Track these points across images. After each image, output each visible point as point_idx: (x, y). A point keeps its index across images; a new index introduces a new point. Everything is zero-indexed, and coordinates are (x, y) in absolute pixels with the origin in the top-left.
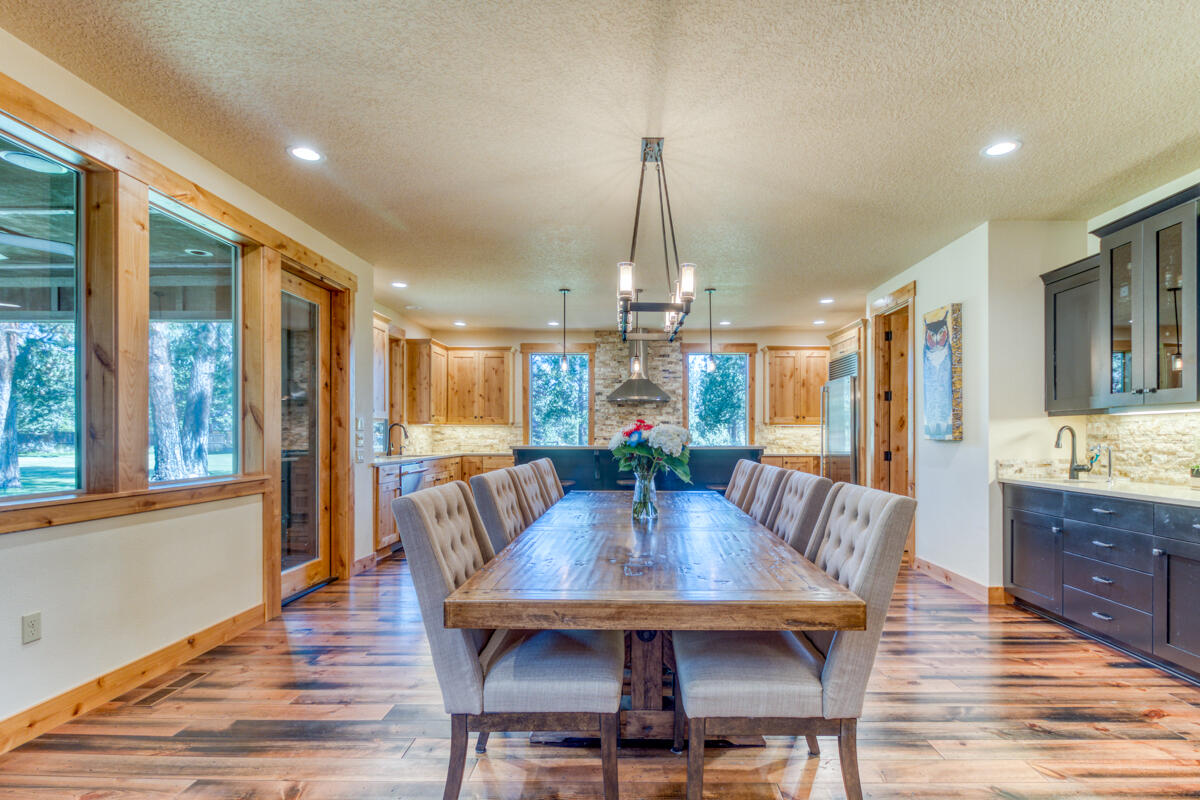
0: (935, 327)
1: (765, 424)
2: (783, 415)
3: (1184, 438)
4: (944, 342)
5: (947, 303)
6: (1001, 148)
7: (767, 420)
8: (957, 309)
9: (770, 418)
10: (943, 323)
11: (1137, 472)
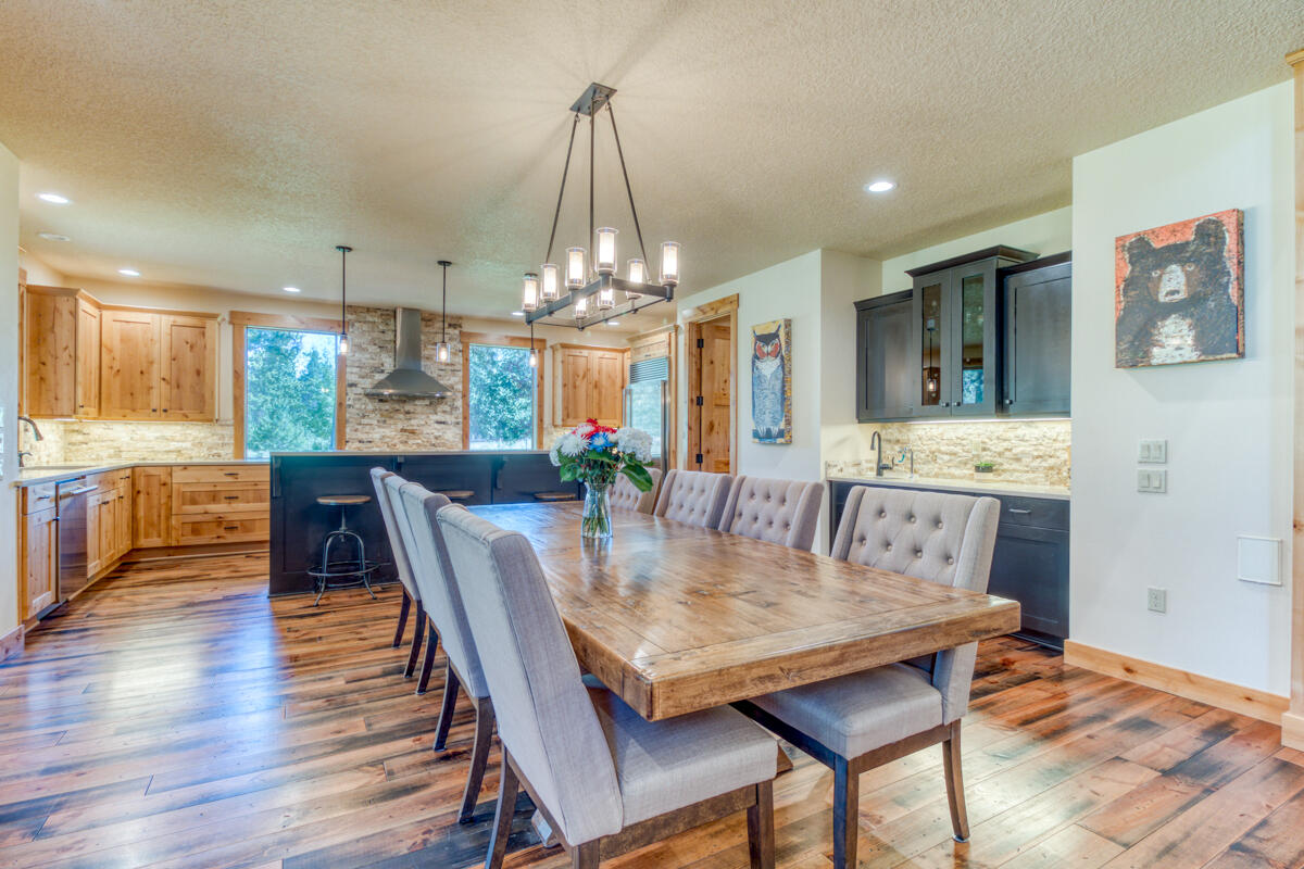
0: (765, 339)
1: (555, 426)
2: (576, 417)
3: (964, 442)
4: (776, 353)
5: (780, 318)
6: (881, 186)
7: (559, 421)
8: (788, 323)
9: (563, 420)
10: (775, 335)
11: (926, 468)
